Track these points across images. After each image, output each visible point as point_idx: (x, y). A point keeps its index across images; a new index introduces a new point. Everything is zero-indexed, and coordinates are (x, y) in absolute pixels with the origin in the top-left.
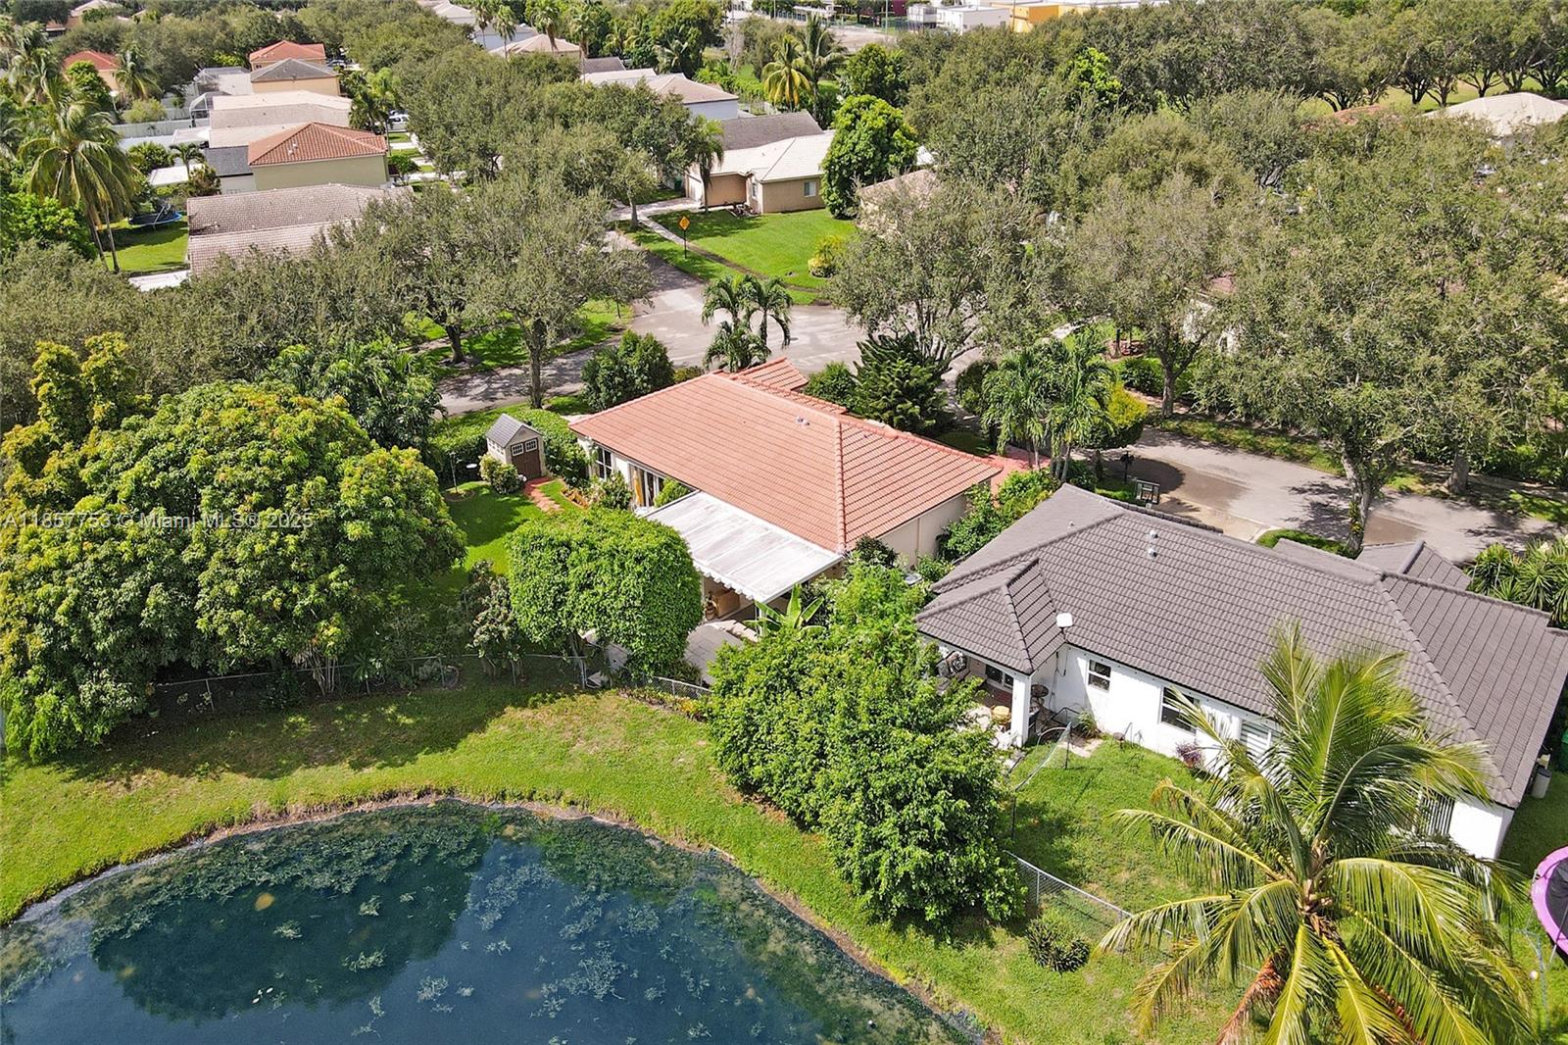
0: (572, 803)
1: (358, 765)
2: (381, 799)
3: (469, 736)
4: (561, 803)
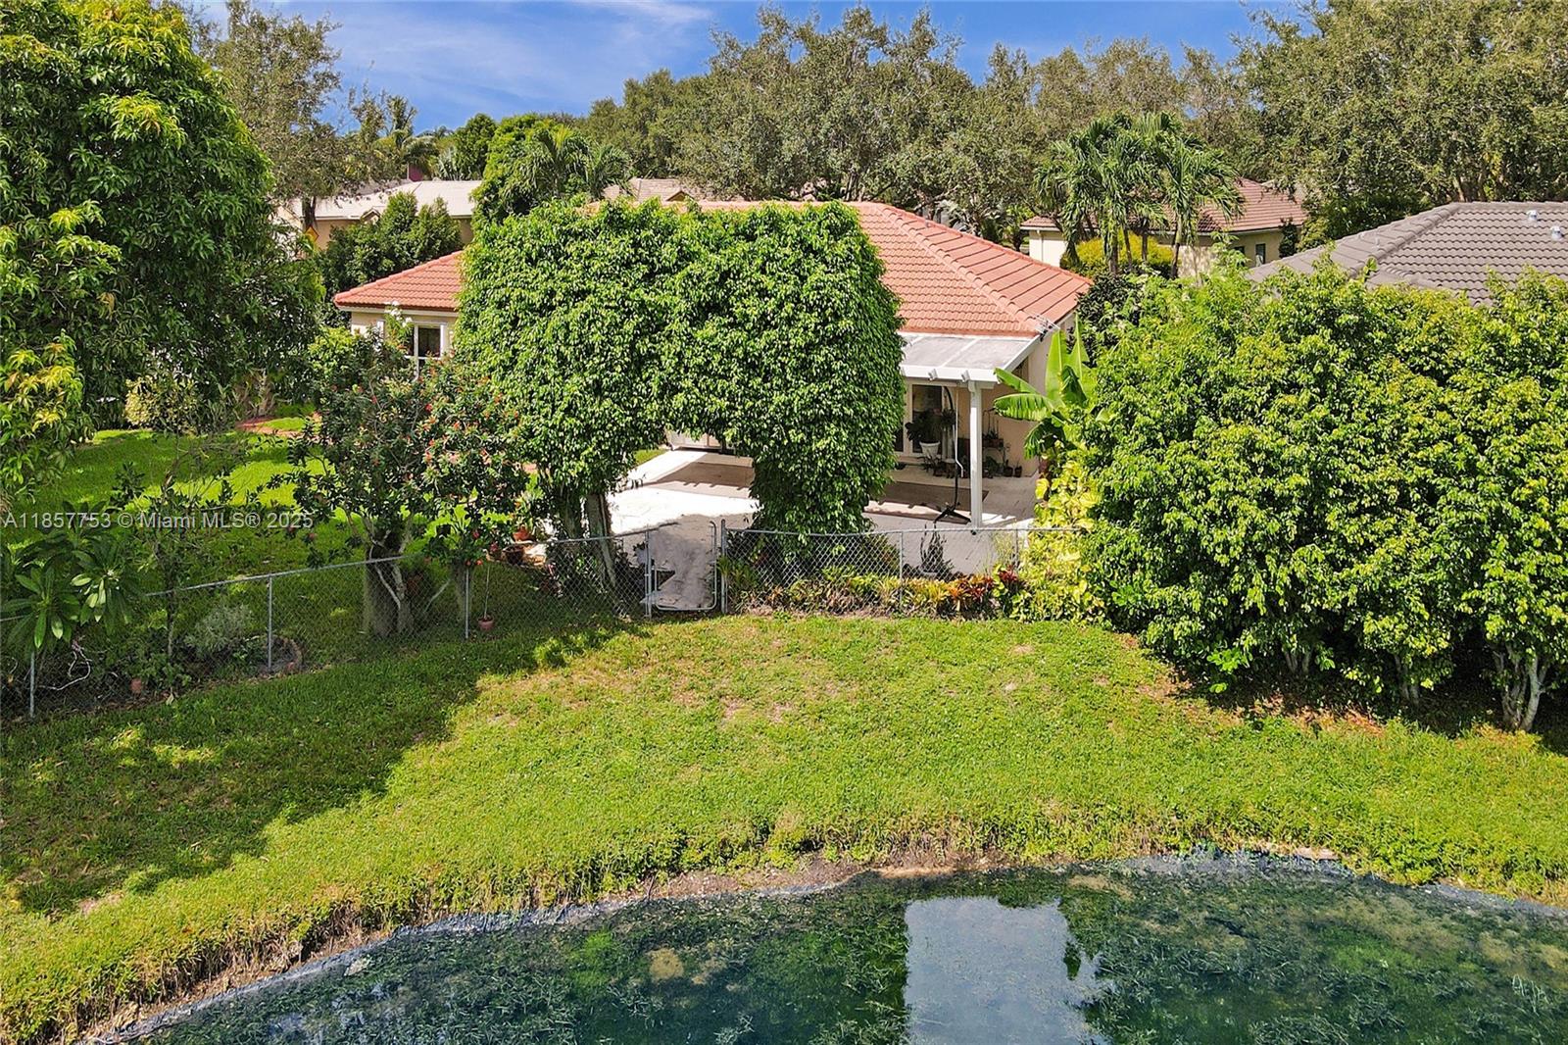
0: (807, 846)
1: (56, 896)
2: (170, 987)
3: (408, 755)
4: (773, 853)
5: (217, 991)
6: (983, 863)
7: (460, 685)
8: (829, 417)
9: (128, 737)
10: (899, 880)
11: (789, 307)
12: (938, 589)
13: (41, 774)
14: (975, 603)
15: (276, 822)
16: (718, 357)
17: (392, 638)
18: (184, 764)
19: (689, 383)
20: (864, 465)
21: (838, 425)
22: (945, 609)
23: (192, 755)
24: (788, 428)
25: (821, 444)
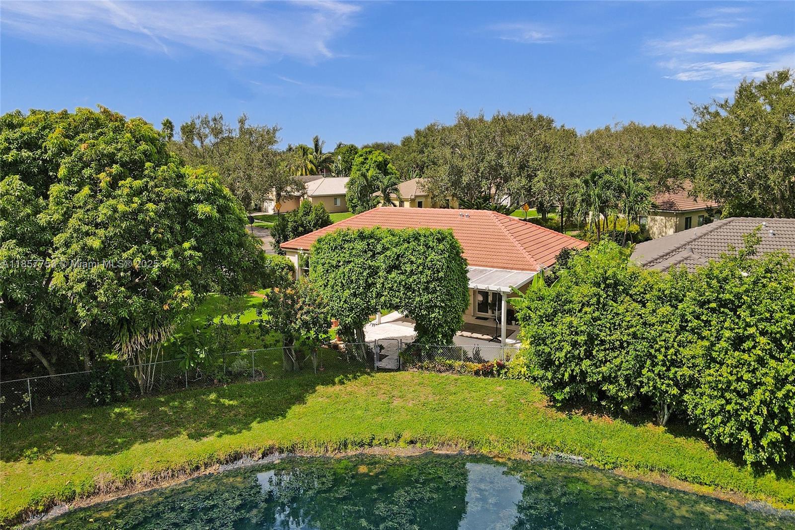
0: (412, 442)
1: (197, 436)
2: (227, 462)
3: (293, 407)
4: (401, 443)
5: (239, 464)
6: (467, 452)
7: (310, 387)
8: (436, 306)
9: (213, 396)
10: (439, 454)
11: (421, 268)
12: (476, 366)
13: (190, 404)
14: (488, 372)
15: (255, 422)
16: (396, 285)
17: (290, 373)
18: (229, 405)
19: (386, 293)
20: (450, 323)
21: (439, 309)
22: (477, 373)
23: (231, 402)
24: (421, 310)
25: (433, 315)
